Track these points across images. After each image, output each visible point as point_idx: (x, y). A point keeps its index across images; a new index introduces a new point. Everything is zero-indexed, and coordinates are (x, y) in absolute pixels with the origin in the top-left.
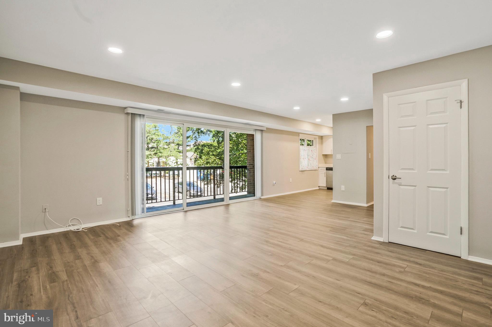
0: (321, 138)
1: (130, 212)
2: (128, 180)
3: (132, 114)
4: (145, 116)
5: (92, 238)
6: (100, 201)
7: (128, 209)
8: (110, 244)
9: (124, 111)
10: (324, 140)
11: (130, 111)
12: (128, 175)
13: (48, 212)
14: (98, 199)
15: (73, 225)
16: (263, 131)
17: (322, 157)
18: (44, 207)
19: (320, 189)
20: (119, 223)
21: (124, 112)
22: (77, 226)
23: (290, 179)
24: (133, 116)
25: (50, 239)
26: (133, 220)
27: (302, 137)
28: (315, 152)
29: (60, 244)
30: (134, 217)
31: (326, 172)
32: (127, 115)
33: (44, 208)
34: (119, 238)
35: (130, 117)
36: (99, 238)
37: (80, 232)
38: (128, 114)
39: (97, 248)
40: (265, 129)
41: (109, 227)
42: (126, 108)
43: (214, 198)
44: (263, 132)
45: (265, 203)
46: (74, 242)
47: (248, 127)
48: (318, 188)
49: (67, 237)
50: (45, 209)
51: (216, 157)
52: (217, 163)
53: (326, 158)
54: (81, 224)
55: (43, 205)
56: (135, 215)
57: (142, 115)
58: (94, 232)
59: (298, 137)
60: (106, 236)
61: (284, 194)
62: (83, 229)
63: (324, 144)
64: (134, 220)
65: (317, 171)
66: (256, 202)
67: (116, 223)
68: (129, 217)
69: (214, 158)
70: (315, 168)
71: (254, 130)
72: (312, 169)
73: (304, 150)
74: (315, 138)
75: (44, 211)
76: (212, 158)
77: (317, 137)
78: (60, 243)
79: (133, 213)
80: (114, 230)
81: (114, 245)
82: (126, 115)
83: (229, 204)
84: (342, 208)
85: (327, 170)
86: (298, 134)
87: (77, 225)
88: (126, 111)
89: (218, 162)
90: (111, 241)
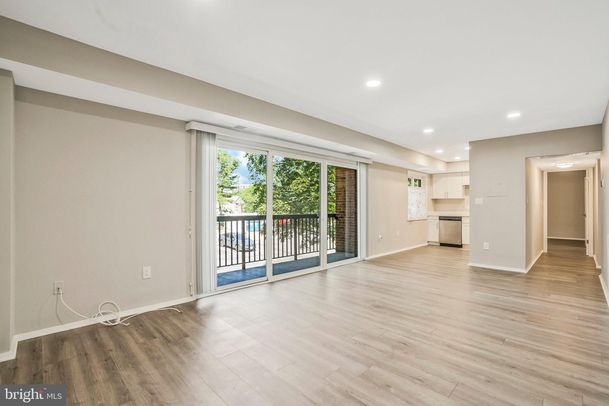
0: (431, 176)
1: (193, 288)
2: (190, 237)
3: (197, 131)
4: (217, 137)
5: (141, 340)
6: (148, 271)
7: (191, 284)
8: (177, 356)
9: (185, 125)
10: (434, 179)
11: (195, 126)
12: (190, 230)
13: (62, 294)
14: (145, 269)
15: (104, 314)
16: (368, 165)
17: (431, 202)
18: (55, 285)
19: (430, 245)
20: (177, 306)
21: (185, 128)
22: (111, 315)
23: (397, 232)
24: (199, 134)
25: (66, 343)
26: (197, 300)
27: (410, 175)
28: (424, 196)
29: (85, 358)
30: (199, 296)
31: (438, 223)
32: (190, 135)
33: (56, 288)
34: (188, 340)
35: (194, 136)
36: (153, 340)
37: (116, 327)
38: (190, 131)
39: (156, 367)
40: (370, 162)
41: (164, 316)
42: (187, 122)
43: (296, 259)
44: (368, 167)
45: (374, 267)
46: (110, 352)
47: (351, 158)
48: (427, 244)
49: (96, 340)
50: (59, 289)
51: (284, 202)
52: (287, 209)
53: (435, 204)
54: (118, 311)
55: (55, 282)
56: (202, 293)
57: (212, 133)
58: (141, 326)
59: (406, 175)
60: (163, 336)
61: (390, 254)
62: (122, 319)
63: (434, 185)
64: (199, 301)
65: (426, 221)
66: (359, 265)
67: (173, 307)
68: (192, 295)
69: (282, 203)
70: (425, 217)
71: (356, 163)
72: (421, 218)
73: (413, 192)
74: (423, 177)
75: (56, 293)
76: (279, 202)
77: (426, 175)
78: (86, 354)
79: (199, 290)
80: (174, 322)
81: (184, 358)
82: (187, 134)
83: (326, 270)
84: (494, 275)
85: (440, 219)
86: (406, 171)
87: (111, 313)
88: (188, 127)
89: (287, 207)
90: (176, 349)
